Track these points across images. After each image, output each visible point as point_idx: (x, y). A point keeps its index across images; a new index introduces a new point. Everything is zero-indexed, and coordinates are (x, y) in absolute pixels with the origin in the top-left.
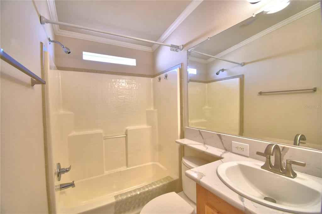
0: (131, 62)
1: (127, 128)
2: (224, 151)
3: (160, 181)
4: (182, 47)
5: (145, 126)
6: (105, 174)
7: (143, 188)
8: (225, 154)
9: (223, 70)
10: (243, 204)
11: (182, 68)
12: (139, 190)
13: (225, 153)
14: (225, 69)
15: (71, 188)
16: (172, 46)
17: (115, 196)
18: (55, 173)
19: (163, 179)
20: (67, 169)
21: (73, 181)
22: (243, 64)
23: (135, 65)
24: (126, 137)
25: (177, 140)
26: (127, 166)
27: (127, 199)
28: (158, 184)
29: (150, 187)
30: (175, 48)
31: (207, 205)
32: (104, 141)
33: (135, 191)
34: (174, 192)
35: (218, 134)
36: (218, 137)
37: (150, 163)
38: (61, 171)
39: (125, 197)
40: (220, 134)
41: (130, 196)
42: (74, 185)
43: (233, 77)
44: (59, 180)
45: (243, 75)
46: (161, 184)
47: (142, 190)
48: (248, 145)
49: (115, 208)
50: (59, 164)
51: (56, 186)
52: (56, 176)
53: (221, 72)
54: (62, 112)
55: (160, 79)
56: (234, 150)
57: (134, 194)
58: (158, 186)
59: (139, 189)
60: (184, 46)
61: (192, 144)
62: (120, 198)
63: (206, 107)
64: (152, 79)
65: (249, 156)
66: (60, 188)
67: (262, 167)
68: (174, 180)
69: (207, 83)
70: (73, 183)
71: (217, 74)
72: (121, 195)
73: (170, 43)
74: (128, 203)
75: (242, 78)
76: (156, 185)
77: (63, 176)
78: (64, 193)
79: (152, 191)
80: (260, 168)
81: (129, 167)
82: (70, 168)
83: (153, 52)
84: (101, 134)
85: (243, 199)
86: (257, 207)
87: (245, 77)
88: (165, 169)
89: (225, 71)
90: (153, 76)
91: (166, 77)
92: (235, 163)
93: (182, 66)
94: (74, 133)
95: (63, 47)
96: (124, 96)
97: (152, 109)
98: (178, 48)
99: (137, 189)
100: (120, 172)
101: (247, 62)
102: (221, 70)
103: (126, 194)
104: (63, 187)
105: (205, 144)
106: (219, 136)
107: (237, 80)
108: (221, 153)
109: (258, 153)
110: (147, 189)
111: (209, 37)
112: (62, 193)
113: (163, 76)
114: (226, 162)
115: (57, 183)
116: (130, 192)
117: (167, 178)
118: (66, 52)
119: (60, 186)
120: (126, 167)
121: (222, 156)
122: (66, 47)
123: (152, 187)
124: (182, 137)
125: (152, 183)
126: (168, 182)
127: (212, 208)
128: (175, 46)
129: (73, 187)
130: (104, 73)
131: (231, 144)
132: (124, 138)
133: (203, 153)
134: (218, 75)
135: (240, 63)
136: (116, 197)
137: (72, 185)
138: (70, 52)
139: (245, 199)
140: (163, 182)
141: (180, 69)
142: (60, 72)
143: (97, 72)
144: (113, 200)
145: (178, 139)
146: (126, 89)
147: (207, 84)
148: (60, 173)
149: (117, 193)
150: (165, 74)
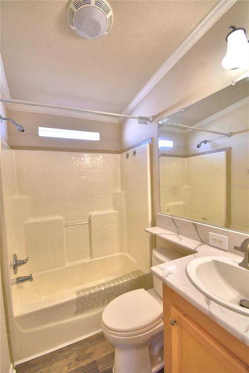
0: (94, 136)
1: (91, 213)
2: (199, 243)
3: (129, 275)
4: (152, 119)
5: (111, 211)
6: (66, 266)
7: (108, 283)
8: (200, 247)
9: (205, 142)
10: (209, 307)
11: (152, 143)
12: (103, 286)
13: (200, 245)
14: (208, 140)
15: (28, 282)
16: (140, 118)
17: (76, 292)
18: (11, 266)
19: (131, 273)
20: (23, 260)
21: (31, 275)
22: (230, 135)
23: (99, 139)
24: (90, 224)
25: (147, 229)
26: (91, 256)
27: (91, 295)
28: (126, 279)
29: (116, 282)
30: (144, 120)
31: (173, 306)
32: (64, 228)
33: (99, 286)
34: (143, 289)
35: (193, 223)
36: (193, 227)
37: (118, 254)
38: (17, 263)
39: (87, 293)
40: (196, 224)
41: (93, 292)
42: (32, 278)
43: (218, 151)
44: (16, 273)
45: (230, 148)
46: (129, 279)
47: (107, 285)
48: (227, 237)
49: (77, 305)
50: (15, 255)
51: (12, 280)
52: (12, 269)
53: (203, 144)
54: (17, 196)
55: (128, 156)
56: (211, 242)
57: (98, 289)
58: (125, 281)
59: (104, 284)
60: (154, 117)
61: (163, 234)
62: (82, 294)
63: (186, 186)
64: (118, 155)
65: (227, 250)
66: (17, 282)
67: (240, 264)
68: (143, 274)
69: (187, 157)
70: (31, 276)
71: (198, 147)
72: (83, 291)
73: (138, 114)
74: (91, 301)
75: (229, 152)
76: (123, 280)
77: (19, 268)
78: (22, 287)
79: (118, 286)
80: (237, 265)
81: (94, 258)
82: (27, 260)
83: (120, 124)
84: (60, 220)
85: (209, 302)
86: (224, 312)
87: (233, 151)
88: (134, 261)
89: (208, 143)
90: (120, 152)
91: (135, 153)
92: (209, 259)
93: (152, 141)
94: (31, 220)
95: (17, 125)
96: (86, 177)
97: (119, 190)
98: (148, 120)
99: (102, 284)
100: (84, 263)
101: (235, 131)
102: (203, 142)
103: (88, 289)
104: (20, 281)
105: (179, 233)
106: (195, 225)
107: (223, 154)
108: (196, 246)
109: (236, 248)
110: (112, 285)
111: (183, 107)
112: (18, 287)
113: (131, 152)
114: (199, 257)
115: (13, 276)
116: (94, 287)
117: (136, 272)
118: (19, 130)
119: (17, 279)
120: (89, 258)
121: (196, 250)
122: (19, 125)
123: (119, 281)
124: (154, 224)
125: (119, 277)
126: (137, 276)
127: (178, 310)
128: (143, 117)
129: (31, 281)
130: (64, 151)
131: (208, 236)
132: (88, 225)
133: (176, 245)
134: (199, 149)
135: (226, 132)
136: (78, 293)
137: (30, 278)
138: (24, 130)
139: (212, 302)
140: (131, 277)
141: (150, 144)
142: (14, 151)
143: (55, 149)
144: (75, 296)
145: (148, 227)
146: (88, 168)
147: (186, 159)
148: (16, 265)
149: (79, 288)
150: (133, 150)
